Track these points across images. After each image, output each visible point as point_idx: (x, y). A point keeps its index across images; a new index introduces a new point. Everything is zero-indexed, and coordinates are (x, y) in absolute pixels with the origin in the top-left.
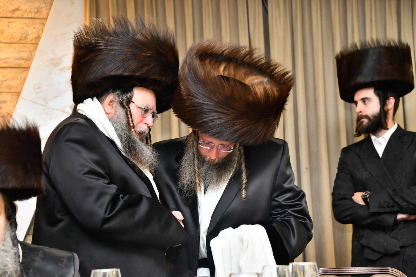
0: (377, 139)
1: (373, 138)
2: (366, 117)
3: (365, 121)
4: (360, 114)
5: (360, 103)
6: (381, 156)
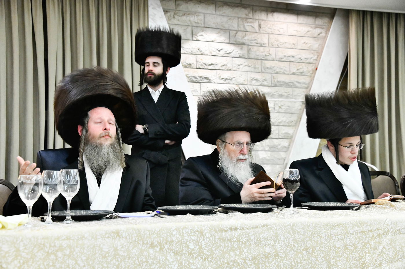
0: (154, 91)
1: (151, 90)
4: (151, 71)
5: (151, 65)
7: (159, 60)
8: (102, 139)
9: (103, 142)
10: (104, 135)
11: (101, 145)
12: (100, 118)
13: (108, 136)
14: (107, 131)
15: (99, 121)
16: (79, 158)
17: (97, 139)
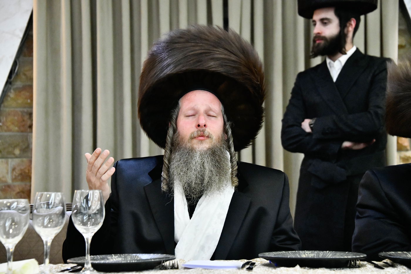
0: (332, 62)
1: (328, 61)
2: (324, 38)
3: (322, 42)
4: (318, 35)
5: (318, 24)
6: (335, 80)
7: (330, 14)
8: (195, 141)
9: (195, 146)
10: (196, 135)
11: (192, 150)
12: (192, 108)
13: (202, 136)
14: (201, 129)
15: (190, 112)
16: (163, 173)
17: (186, 141)
